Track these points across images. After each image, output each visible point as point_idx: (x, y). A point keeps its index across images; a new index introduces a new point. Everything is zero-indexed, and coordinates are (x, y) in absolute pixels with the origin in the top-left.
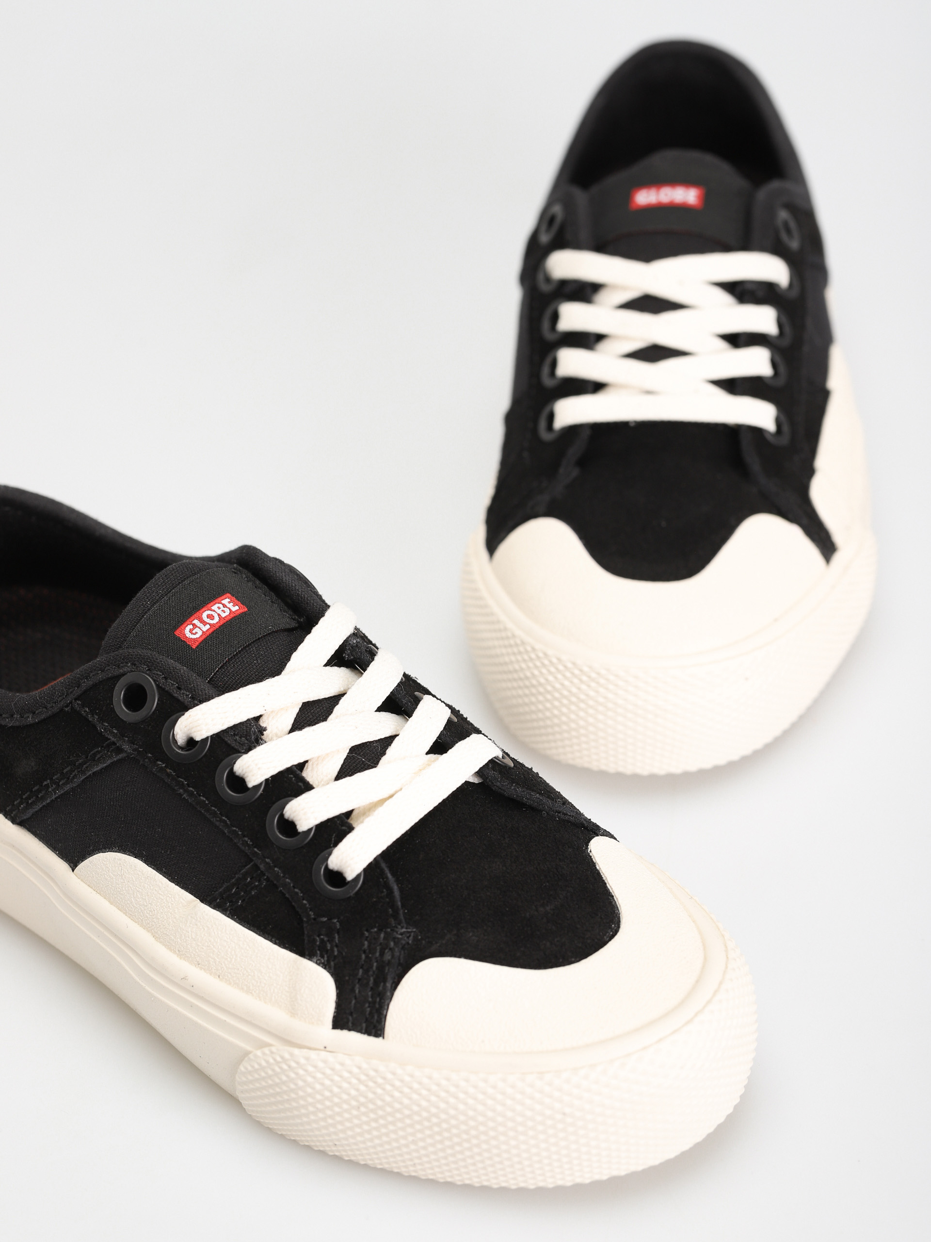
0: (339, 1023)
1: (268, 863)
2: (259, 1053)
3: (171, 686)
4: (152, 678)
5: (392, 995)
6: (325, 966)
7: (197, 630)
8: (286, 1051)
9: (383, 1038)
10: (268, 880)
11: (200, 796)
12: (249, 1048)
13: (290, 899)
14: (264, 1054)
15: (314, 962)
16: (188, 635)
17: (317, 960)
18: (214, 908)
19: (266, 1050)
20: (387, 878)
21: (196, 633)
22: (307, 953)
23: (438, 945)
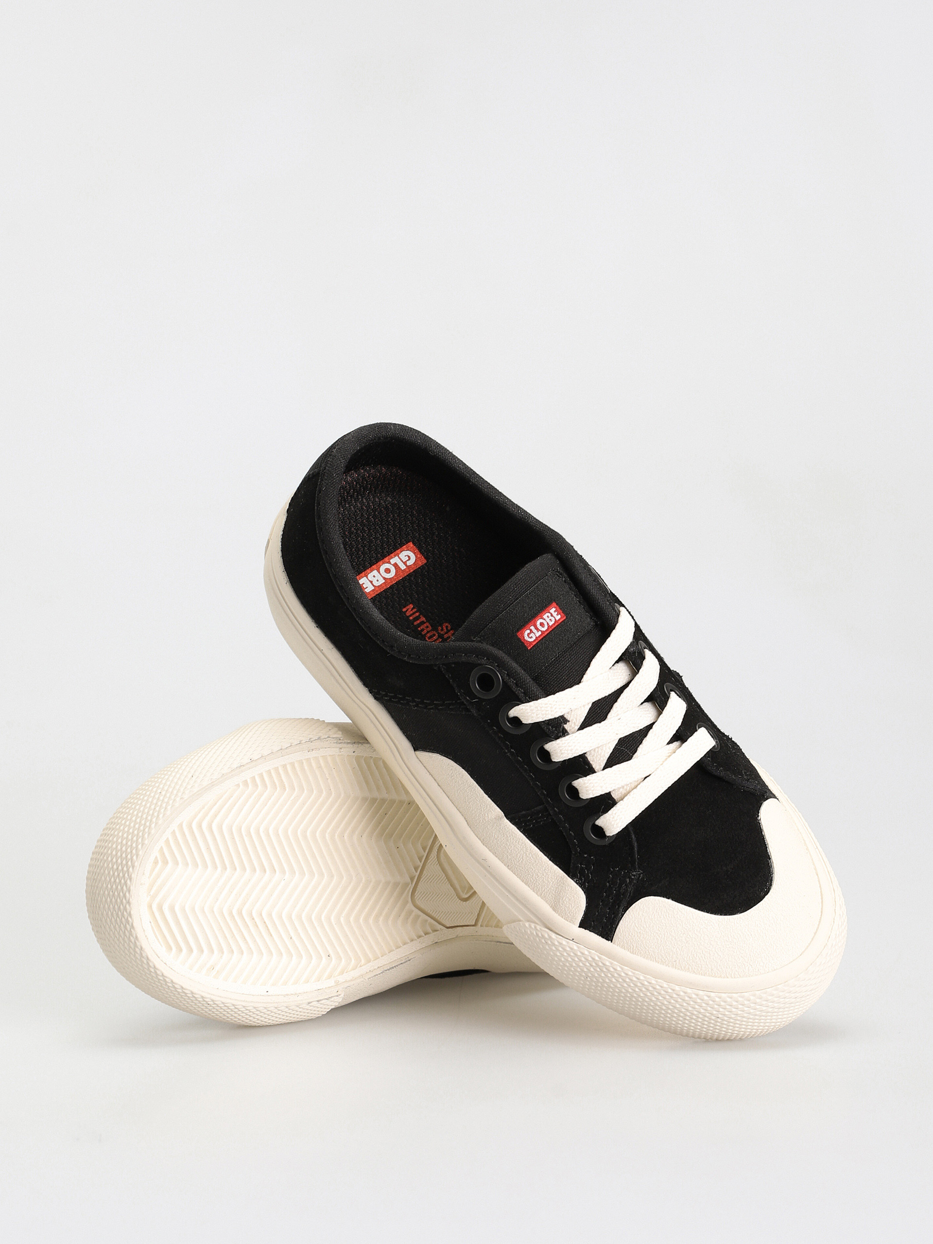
0: (584, 924)
1: (555, 811)
2: (527, 924)
3: (511, 682)
4: (500, 675)
5: (623, 915)
6: (582, 885)
7: (532, 635)
8: (547, 933)
9: (612, 942)
10: (552, 819)
11: (518, 756)
12: (522, 919)
13: (566, 837)
14: (530, 926)
15: (574, 881)
16: (526, 638)
17: (576, 881)
18: (513, 824)
19: (533, 925)
20: (632, 838)
21: (532, 637)
22: (571, 874)
23: (656, 886)
